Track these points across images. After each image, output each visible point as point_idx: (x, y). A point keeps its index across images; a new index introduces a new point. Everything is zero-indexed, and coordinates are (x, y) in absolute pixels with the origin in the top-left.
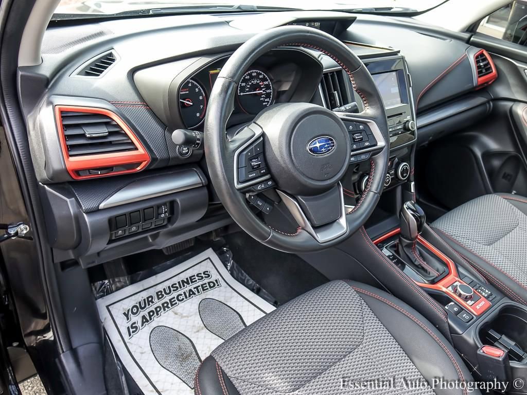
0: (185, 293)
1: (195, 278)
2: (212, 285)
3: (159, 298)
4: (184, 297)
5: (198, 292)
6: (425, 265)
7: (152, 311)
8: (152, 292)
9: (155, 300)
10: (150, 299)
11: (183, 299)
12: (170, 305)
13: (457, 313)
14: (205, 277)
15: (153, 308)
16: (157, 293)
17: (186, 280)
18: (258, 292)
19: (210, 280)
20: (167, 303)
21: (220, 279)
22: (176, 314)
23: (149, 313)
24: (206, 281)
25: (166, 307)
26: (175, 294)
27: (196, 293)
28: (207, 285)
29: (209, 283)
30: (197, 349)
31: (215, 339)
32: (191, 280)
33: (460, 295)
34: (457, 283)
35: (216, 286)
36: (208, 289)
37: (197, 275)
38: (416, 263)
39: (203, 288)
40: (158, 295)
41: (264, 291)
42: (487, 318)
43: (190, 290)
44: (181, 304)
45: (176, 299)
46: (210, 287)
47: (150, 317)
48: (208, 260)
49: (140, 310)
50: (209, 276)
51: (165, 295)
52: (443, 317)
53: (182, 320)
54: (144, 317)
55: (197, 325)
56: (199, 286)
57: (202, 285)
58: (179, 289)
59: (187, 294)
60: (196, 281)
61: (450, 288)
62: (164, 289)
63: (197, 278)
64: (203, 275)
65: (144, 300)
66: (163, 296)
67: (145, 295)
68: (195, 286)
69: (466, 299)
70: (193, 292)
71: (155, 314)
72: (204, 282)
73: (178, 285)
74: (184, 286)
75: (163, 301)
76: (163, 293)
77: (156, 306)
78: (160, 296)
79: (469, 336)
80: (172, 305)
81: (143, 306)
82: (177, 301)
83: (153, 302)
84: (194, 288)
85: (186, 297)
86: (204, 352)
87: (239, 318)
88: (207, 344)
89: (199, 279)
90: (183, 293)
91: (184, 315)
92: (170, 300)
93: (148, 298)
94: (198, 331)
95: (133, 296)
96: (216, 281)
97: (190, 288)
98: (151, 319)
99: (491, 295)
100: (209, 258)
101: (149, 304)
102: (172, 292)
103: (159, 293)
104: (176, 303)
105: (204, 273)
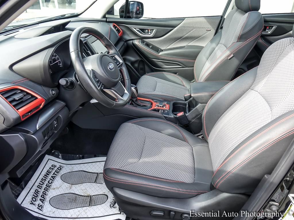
0: (50, 179)
1: (50, 171)
2: (59, 169)
3: (40, 189)
4: (52, 181)
5: (56, 175)
6: (144, 104)
7: (42, 195)
8: (35, 188)
9: (40, 190)
10: (37, 191)
11: (52, 182)
12: (48, 188)
13: (164, 112)
14: (54, 167)
15: (41, 194)
16: (38, 187)
17: (46, 174)
18: (83, 158)
19: (57, 167)
20: (46, 188)
21: (61, 164)
22: (54, 189)
23: (41, 196)
24: (56, 169)
25: (47, 189)
26: (46, 182)
27: (56, 176)
28: (58, 170)
29: (58, 169)
30: (77, 193)
31: (81, 185)
32: (49, 172)
33: (161, 107)
34: (157, 104)
35: (62, 168)
36: (59, 171)
37: (50, 169)
38: (141, 105)
39: (57, 172)
40: (39, 188)
41: (86, 155)
42: (171, 109)
43: (52, 177)
44: (53, 184)
45: (48, 184)
46: (60, 170)
47: (43, 198)
48: (49, 160)
49: (36, 198)
50: (55, 166)
51: (42, 186)
52: (161, 115)
53: (59, 189)
54: (41, 200)
55: (68, 187)
56: (54, 173)
57: (55, 171)
58: (46, 179)
59: (52, 179)
60: (51, 171)
61: (156, 106)
62: (39, 183)
63: (51, 170)
64: (52, 167)
65: (34, 193)
66: (41, 186)
67: (33, 191)
68: (52, 173)
69: (163, 107)
70: (54, 177)
71: (45, 195)
72: (55, 170)
73: (44, 178)
74: (47, 177)
75: (43, 188)
76: (40, 185)
77: (42, 192)
78: (40, 187)
79: (171, 116)
80: (49, 187)
81: (36, 196)
82: (50, 184)
83: (39, 192)
84: (53, 175)
85: (53, 180)
86: (81, 192)
87: (84, 172)
88: (79, 189)
89: (52, 170)
90: (50, 180)
91: (58, 187)
92: (46, 186)
93: (35, 191)
94: (71, 188)
95: (28, 194)
96: (60, 166)
97: (51, 176)
98: (45, 198)
99: (167, 103)
100: (49, 159)
101: (38, 194)
102: (44, 182)
103: (39, 186)
104: (50, 185)
105: (52, 166)
